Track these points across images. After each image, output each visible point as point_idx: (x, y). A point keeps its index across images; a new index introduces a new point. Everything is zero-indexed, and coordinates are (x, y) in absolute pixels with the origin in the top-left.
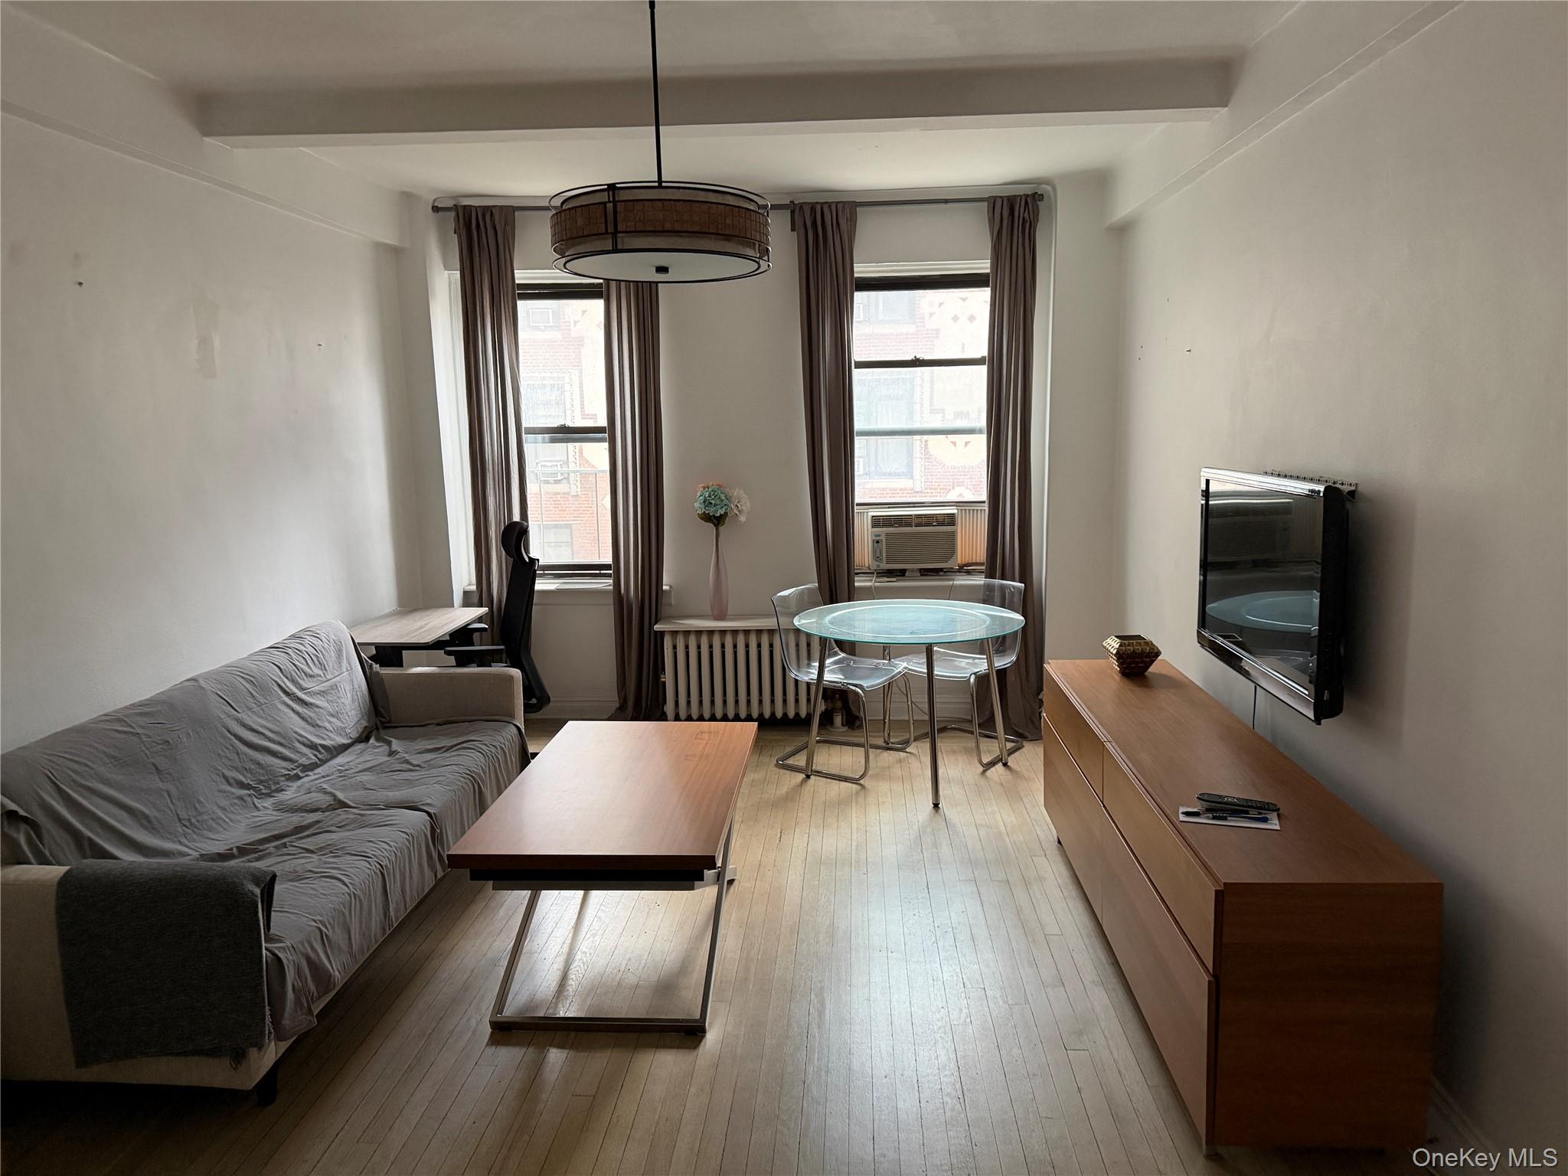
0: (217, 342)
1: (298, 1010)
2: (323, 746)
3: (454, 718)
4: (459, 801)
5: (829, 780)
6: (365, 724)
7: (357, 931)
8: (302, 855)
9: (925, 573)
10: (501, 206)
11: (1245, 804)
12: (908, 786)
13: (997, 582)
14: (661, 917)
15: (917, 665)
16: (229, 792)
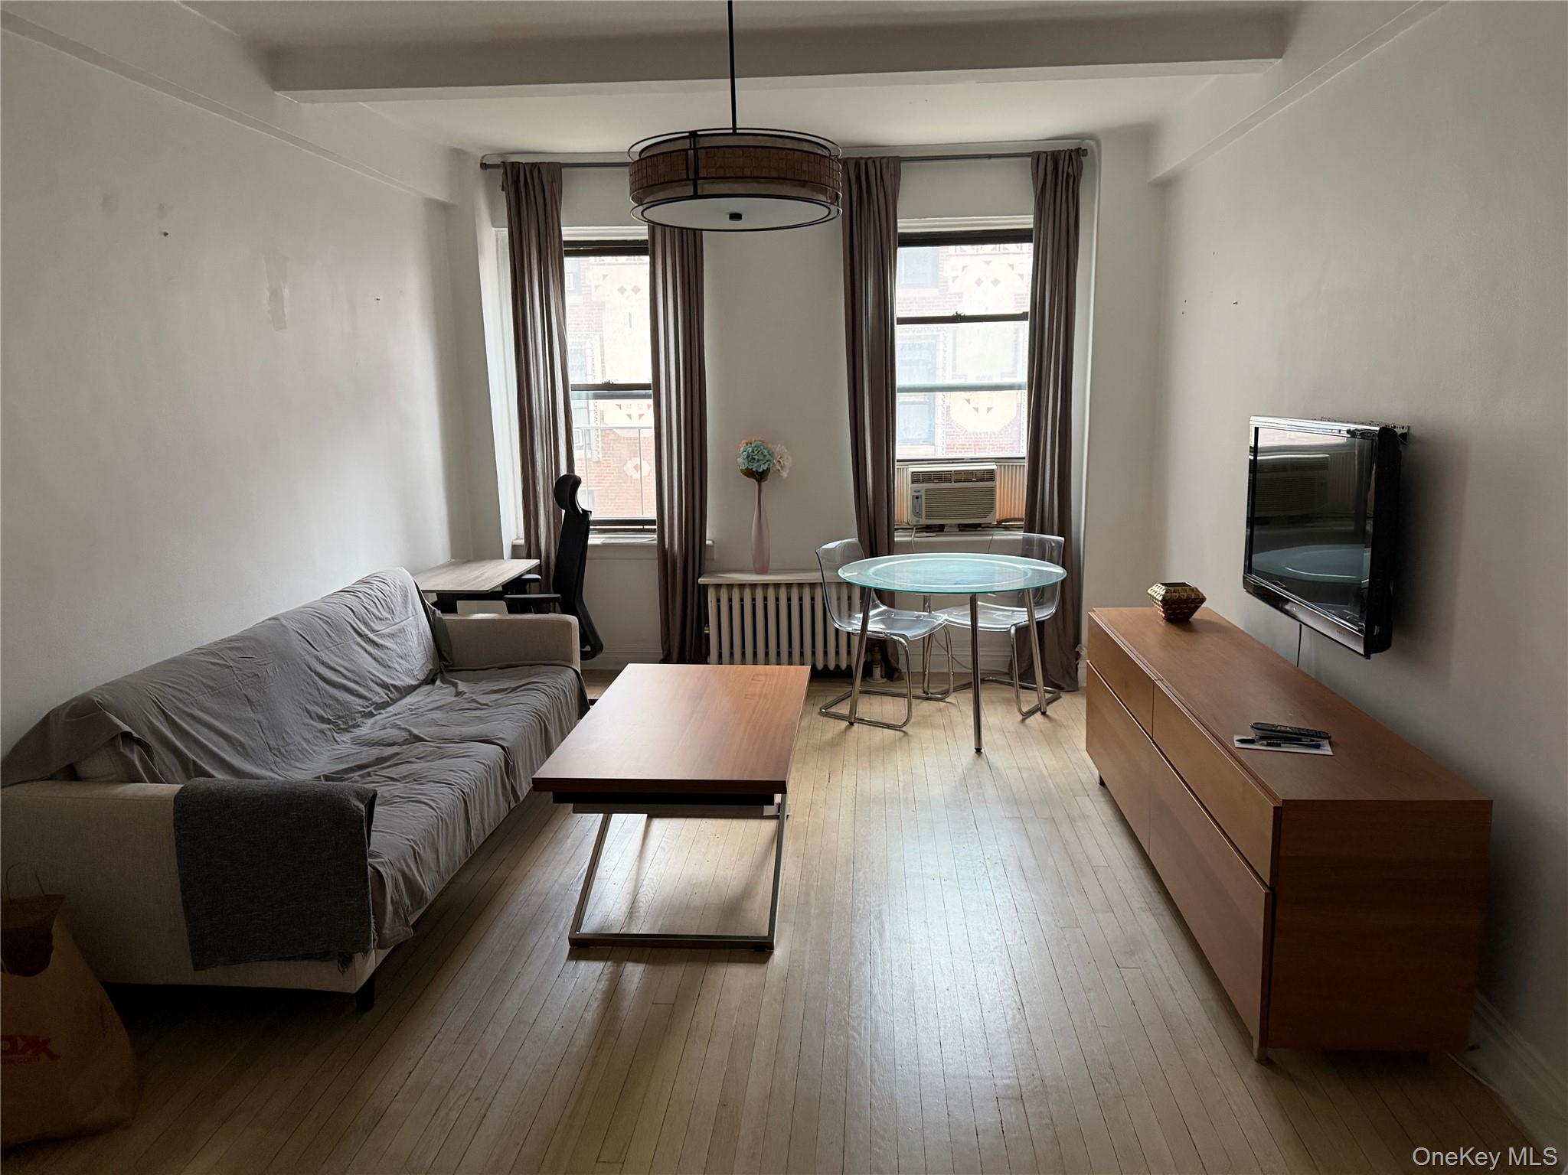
0: (286, 293)
1: (397, 920)
2: (394, 686)
3: (514, 663)
4: (528, 737)
5: (871, 727)
6: (430, 667)
7: (444, 854)
8: (387, 783)
9: (964, 528)
10: (548, 163)
11: (1298, 732)
12: (949, 733)
13: (1036, 536)
14: (721, 847)
15: (961, 618)
16: (312, 726)
